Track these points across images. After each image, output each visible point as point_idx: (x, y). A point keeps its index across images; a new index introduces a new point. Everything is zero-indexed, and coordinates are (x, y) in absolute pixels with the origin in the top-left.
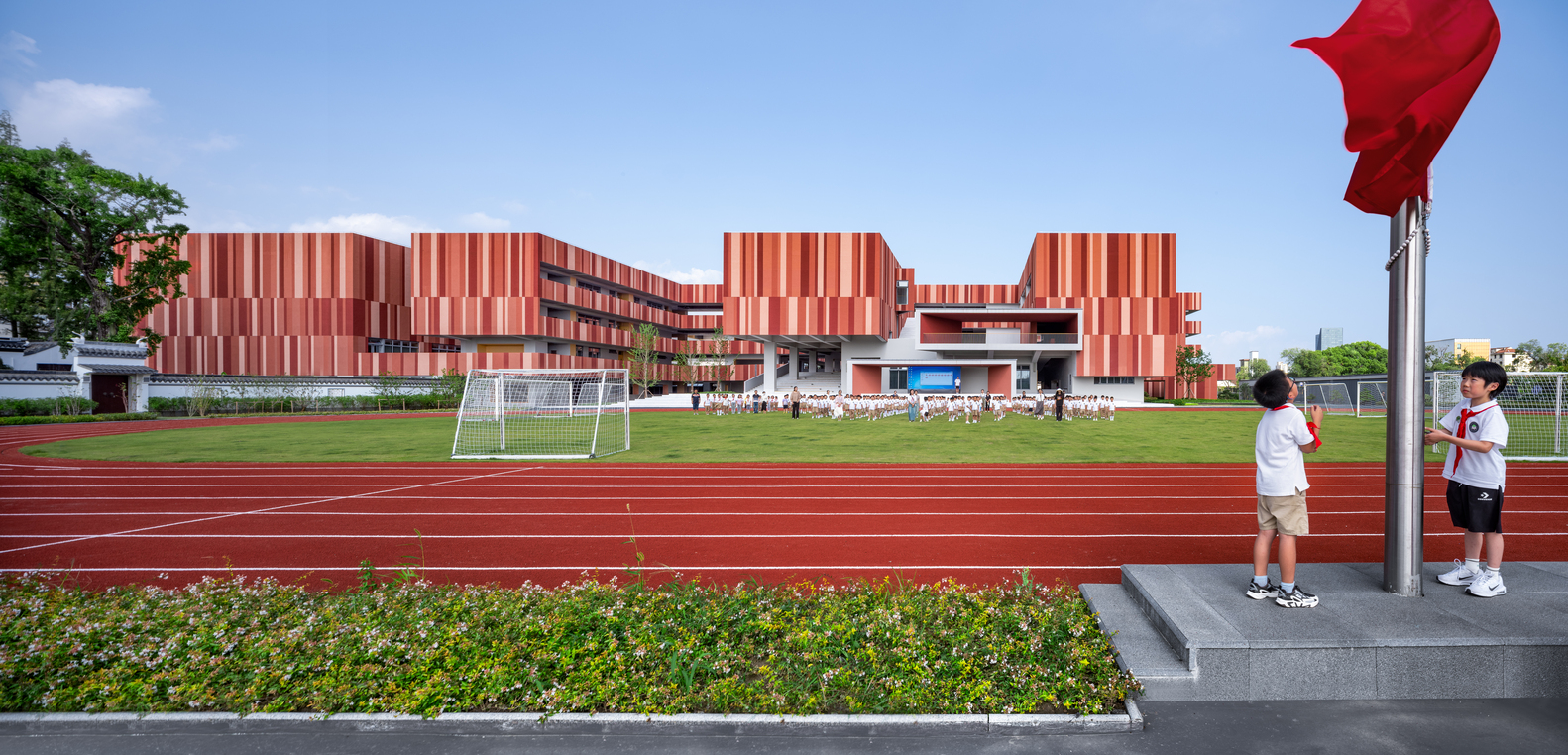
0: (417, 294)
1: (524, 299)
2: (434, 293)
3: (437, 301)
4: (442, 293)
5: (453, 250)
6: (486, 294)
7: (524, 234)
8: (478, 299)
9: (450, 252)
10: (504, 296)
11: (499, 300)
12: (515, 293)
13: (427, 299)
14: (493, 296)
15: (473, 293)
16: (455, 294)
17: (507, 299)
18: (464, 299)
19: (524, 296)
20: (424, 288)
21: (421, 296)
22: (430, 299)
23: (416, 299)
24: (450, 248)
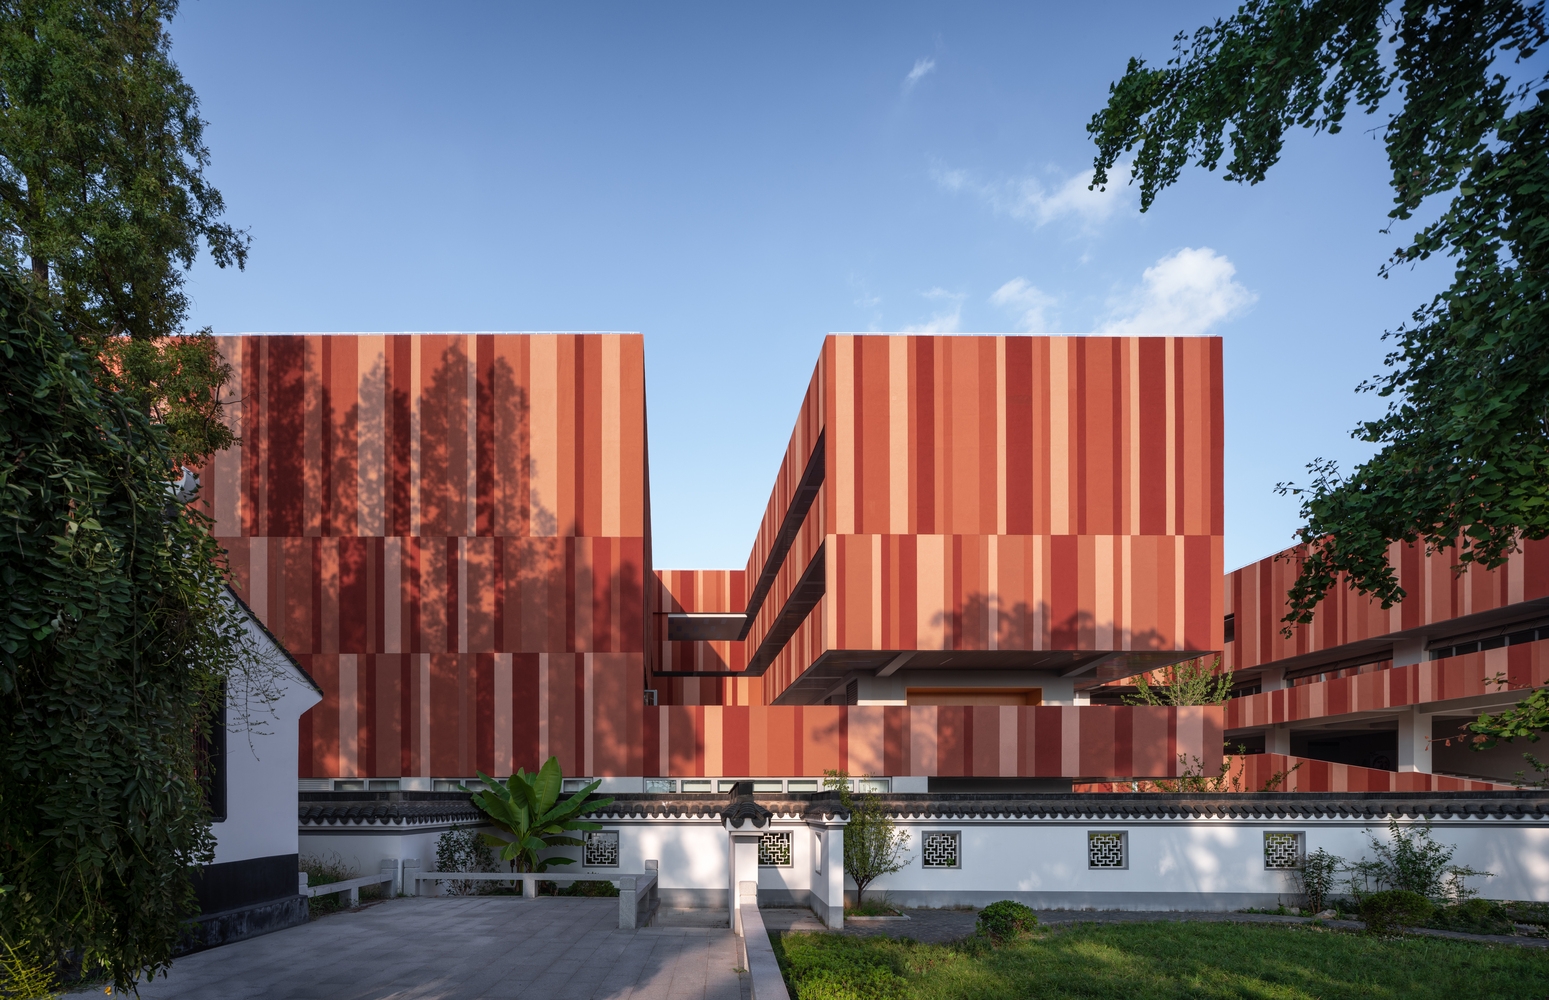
0: (845, 523)
1: (1180, 541)
2: (900, 521)
3: (908, 545)
4: (924, 520)
5: (958, 386)
6: (1061, 525)
7: (1179, 341)
8: (1037, 540)
9: (948, 394)
10: (1118, 530)
11: (1104, 543)
12: (1152, 521)
13: (877, 539)
14: (1082, 529)
15: (1021, 520)
16: (966, 526)
17: (1126, 540)
18: (993, 540)
19: (1179, 530)
20: (869, 505)
21: (859, 529)
22: (886, 539)
23: (841, 539)
24: (948, 384)
